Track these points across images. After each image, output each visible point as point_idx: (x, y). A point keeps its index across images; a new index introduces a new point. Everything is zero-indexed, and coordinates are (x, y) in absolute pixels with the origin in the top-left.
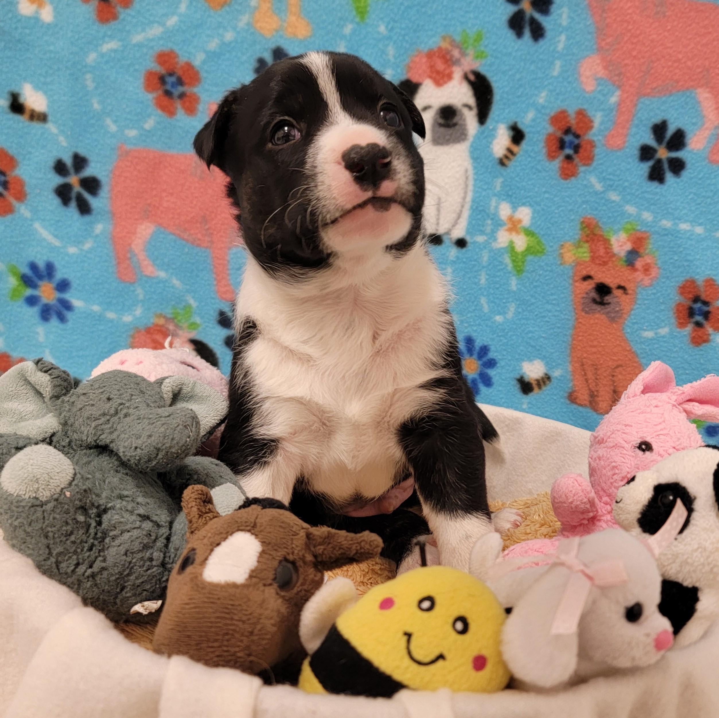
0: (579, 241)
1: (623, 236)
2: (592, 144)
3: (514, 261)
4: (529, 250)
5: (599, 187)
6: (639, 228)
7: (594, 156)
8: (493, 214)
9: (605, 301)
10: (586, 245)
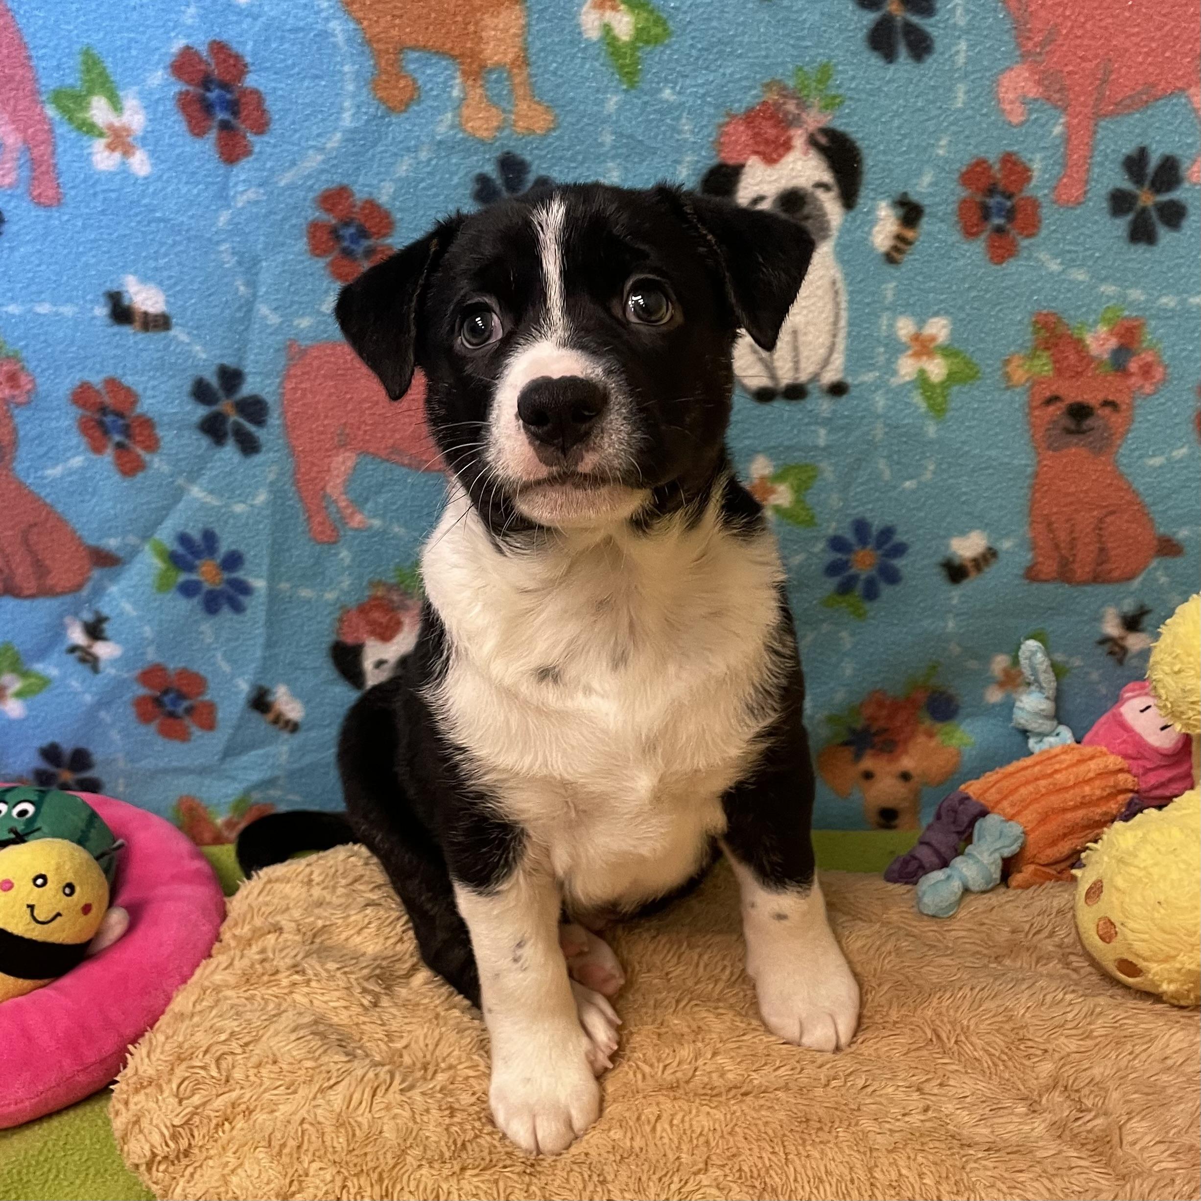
0: (1036, 348)
1: (1103, 329)
2: (1035, 204)
3: (928, 398)
4: (952, 378)
5: (1054, 266)
6: (1126, 313)
7: (1040, 221)
8: (887, 337)
9: (1084, 427)
10: (1046, 354)
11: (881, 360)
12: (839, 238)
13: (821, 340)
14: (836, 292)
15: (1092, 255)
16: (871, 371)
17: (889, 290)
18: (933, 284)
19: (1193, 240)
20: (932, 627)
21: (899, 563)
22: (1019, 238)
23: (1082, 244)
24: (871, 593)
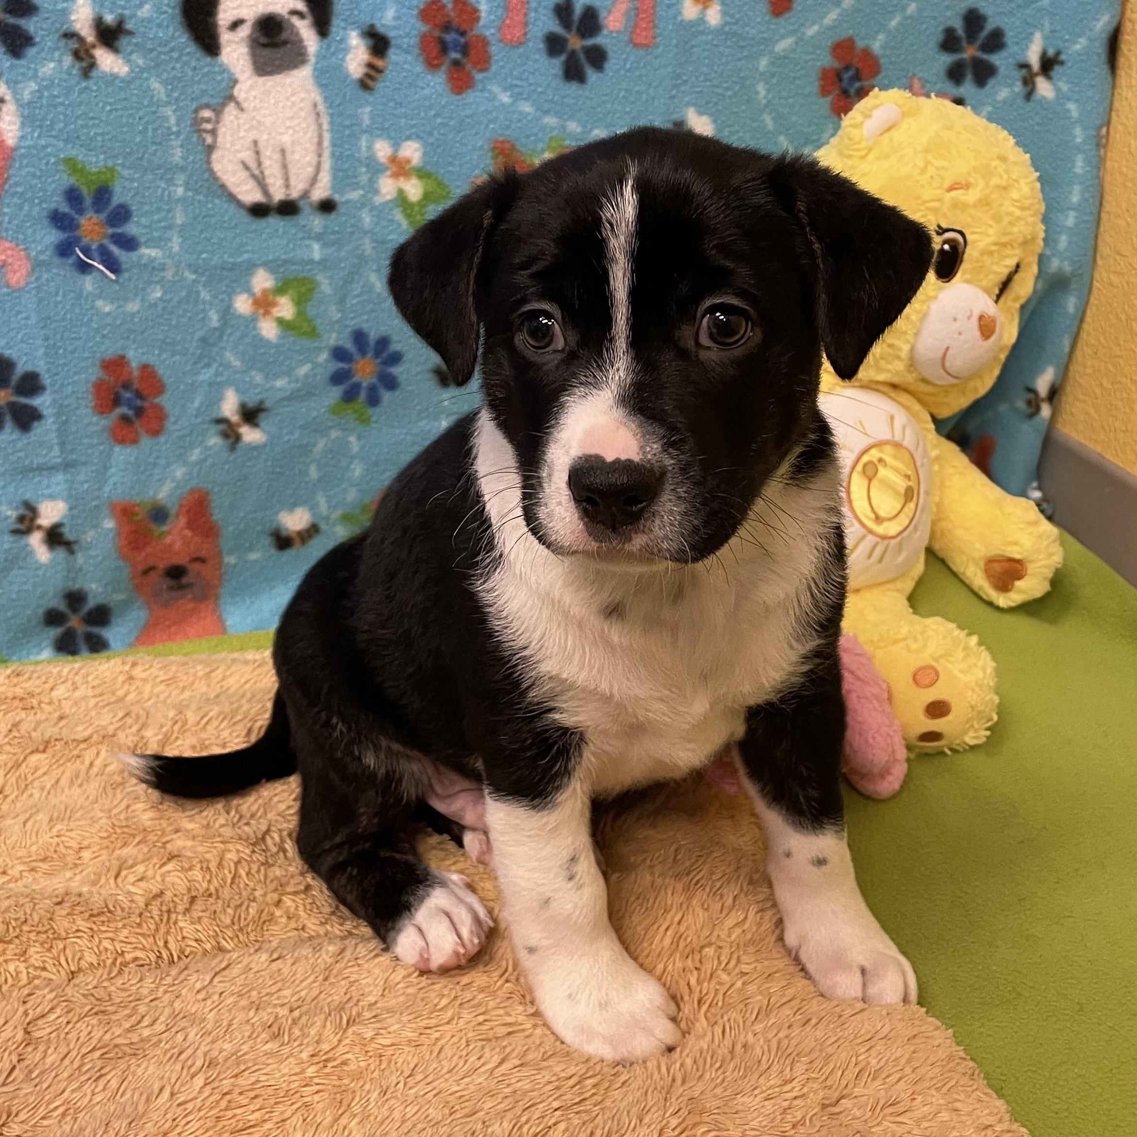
11: (364, 179)
12: (317, 63)
13: (308, 159)
14: (318, 114)
15: (534, 91)
16: (354, 190)
17: (365, 114)
18: (403, 110)
19: (614, 80)
20: (428, 428)
21: (395, 370)
22: (474, 72)
23: (527, 79)
24: (374, 400)
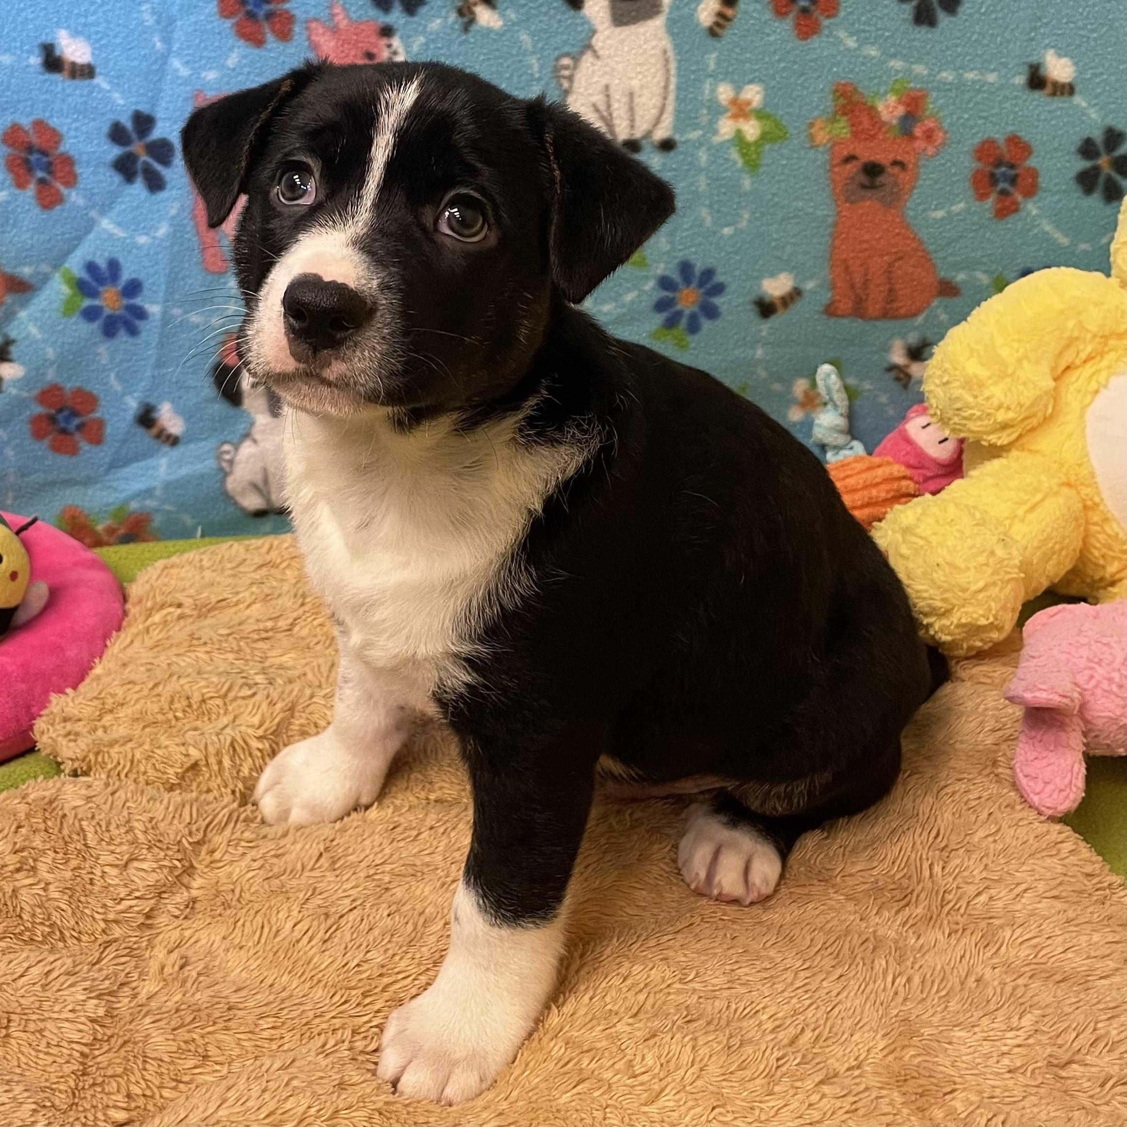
0: (835, 113)
1: (892, 99)
3: (744, 155)
4: (764, 137)
5: (851, 43)
6: (912, 85)
7: (839, 4)
8: (708, 101)
9: (877, 183)
10: (845, 118)
11: (704, 120)
12: (670, 13)
13: (653, 101)
14: (667, 61)
15: (883, 35)
16: (695, 130)
17: (711, 61)
18: (748, 55)
19: (967, 24)
20: (743, 355)
21: (717, 301)
22: (821, 18)
23: (875, 25)
24: (694, 327)
